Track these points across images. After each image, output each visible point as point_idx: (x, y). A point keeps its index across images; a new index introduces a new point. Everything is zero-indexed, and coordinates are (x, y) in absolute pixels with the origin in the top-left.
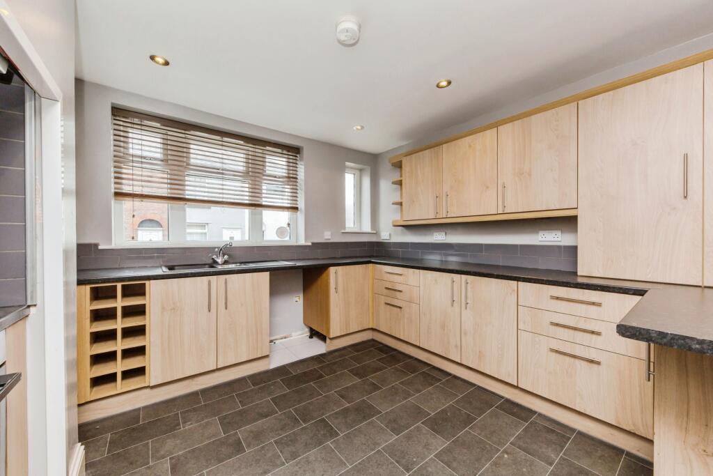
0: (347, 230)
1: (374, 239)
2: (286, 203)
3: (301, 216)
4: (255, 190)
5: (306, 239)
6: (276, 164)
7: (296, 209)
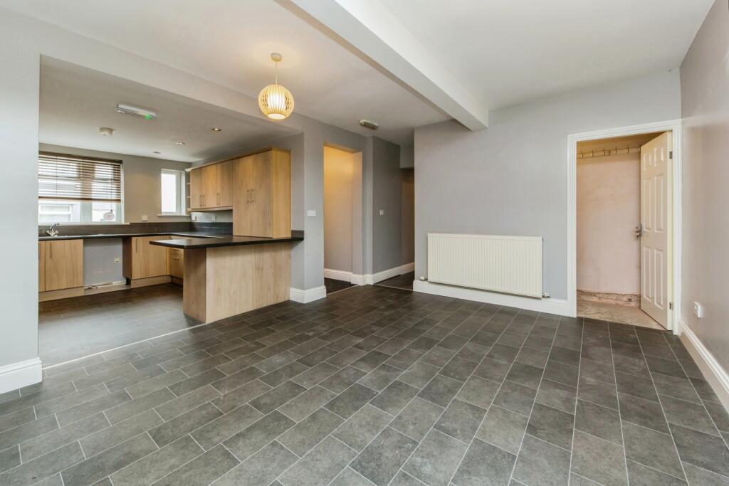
0: (163, 214)
1: (188, 221)
2: (114, 197)
3: (122, 204)
4: (87, 189)
5: (126, 221)
6: (103, 171)
7: (119, 200)
